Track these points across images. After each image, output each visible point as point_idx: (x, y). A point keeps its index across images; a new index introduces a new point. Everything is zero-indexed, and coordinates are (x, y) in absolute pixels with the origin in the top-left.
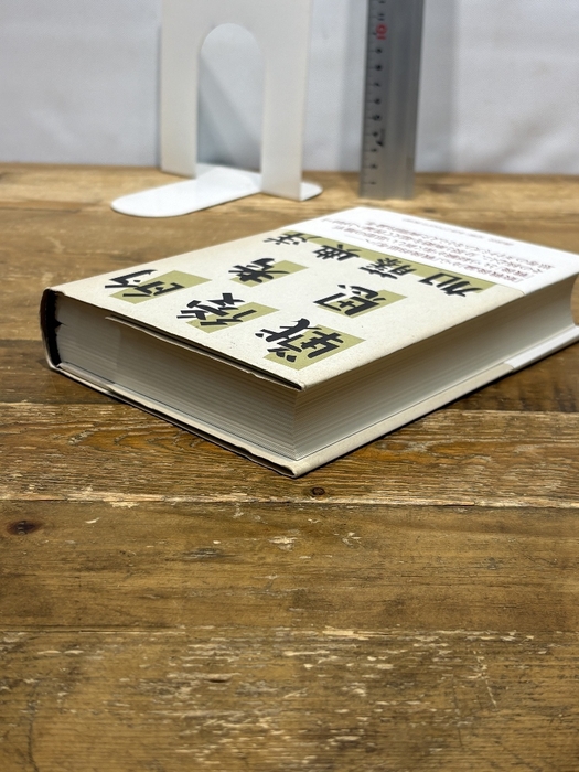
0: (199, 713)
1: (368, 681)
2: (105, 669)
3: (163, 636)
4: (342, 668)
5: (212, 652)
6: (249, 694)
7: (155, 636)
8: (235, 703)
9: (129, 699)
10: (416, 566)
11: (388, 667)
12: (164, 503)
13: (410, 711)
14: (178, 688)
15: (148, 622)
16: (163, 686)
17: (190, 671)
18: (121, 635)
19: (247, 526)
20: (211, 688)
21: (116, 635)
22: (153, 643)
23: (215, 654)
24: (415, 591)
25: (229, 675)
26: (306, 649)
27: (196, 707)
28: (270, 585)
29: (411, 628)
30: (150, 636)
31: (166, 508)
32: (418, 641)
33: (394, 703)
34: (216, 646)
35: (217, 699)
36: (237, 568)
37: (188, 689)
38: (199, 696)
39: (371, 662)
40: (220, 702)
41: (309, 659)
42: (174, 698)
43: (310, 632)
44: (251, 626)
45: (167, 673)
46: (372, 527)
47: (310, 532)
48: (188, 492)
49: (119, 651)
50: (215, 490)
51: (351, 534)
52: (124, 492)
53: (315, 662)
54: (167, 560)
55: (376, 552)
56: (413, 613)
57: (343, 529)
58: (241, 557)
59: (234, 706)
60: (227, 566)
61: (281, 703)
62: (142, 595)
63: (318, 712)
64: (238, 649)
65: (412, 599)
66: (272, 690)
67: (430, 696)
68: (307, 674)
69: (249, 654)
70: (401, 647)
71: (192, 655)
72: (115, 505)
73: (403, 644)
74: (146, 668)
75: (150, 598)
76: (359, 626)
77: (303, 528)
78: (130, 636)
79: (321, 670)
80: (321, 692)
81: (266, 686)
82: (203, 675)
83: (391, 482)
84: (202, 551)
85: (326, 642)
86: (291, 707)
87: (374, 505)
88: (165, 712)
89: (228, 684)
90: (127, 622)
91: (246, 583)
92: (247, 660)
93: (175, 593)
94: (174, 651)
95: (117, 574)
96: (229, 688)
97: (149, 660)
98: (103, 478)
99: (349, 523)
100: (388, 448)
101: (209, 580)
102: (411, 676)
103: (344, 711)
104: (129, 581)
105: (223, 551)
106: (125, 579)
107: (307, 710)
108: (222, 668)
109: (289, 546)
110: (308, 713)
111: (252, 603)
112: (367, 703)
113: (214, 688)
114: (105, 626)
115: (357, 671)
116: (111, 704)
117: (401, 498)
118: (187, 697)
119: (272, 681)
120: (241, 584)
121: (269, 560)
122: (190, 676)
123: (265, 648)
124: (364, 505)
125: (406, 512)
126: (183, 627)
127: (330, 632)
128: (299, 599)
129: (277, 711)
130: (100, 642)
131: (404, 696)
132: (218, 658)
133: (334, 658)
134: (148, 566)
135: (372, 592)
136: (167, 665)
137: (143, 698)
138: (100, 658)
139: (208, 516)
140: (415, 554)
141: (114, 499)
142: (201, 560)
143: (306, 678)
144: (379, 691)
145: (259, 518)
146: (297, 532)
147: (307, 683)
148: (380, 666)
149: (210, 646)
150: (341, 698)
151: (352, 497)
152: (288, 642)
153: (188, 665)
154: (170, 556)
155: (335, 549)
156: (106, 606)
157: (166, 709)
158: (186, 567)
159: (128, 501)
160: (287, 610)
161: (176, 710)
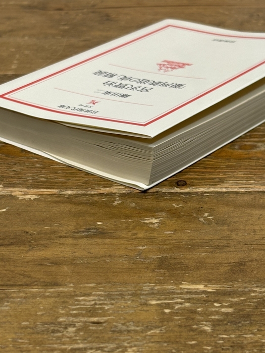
0: (81, 346)
1: (213, 320)
2: (11, 316)
3: (56, 292)
4: (194, 312)
5: (93, 302)
6: (120, 332)
7: (49, 292)
8: (109, 338)
9: (29, 337)
10: (257, 237)
11: (230, 310)
12: (59, 196)
13: (245, 342)
14: (66, 328)
15: (44, 282)
16: (54, 327)
17: (76, 316)
18: (23, 292)
19: (123, 210)
20: (91, 328)
21: (19, 292)
22: (48, 296)
23: (96, 304)
24: (254, 255)
25: (106, 318)
26: (166, 299)
27: (79, 341)
28: (140, 253)
29: (250, 282)
30: (45, 292)
31: (61, 199)
32: (254, 291)
33: (233, 336)
34: (96, 298)
35: (96, 335)
36: (115, 241)
37: (74, 329)
38: (82, 333)
39: (216, 307)
40: (97, 337)
41: (168, 306)
42: (63, 335)
43: (170, 287)
44: (125, 283)
45: (58, 317)
46: (224, 209)
47: (174, 214)
48: (79, 187)
49: (21, 303)
50: (99, 185)
51: (206, 214)
52: (28, 188)
53: (173, 308)
54: (60, 237)
55: (226, 227)
56: (252, 271)
57: (200, 211)
58: (118, 233)
59: (109, 340)
60: (107, 241)
61: (145, 337)
62: (41, 263)
63: (173, 343)
64: (113, 299)
65: (252, 260)
66: (138, 329)
67: (262, 330)
68: (165, 317)
69: (122, 303)
70: (241, 296)
71: (78, 305)
72: (20, 197)
73: (243, 293)
74: (42, 315)
75: (46, 265)
76: (208, 281)
77: (168, 211)
78: (30, 292)
79: (177, 314)
80: (176, 329)
81: (134, 326)
82: (86, 319)
83: (241, 174)
84: (88, 230)
85: (181, 293)
86: (152, 340)
87: (226, 193)
88: (56, 346)
89: (104, 325)
90: (28, 283)
91: (122, 252)
92: (120, 307)
93: (66, 261)
94: (64, 302)
95: (21, 248)
96: (105, 328)
97: (44, 309)
98: (12, 177)
99: (205, 206)
100: (241, 148)
101: (92, 251)
102: (248, 316)
103: (193, 342)
104: (31, 253)
105: (104, 230)
106: (27, 251)
107: (165, 342)
108: (101, 313)
109: (156, 225)
110: (165, 345)
111: (125, 266)
112: (212, 336)
113: (94, 328)
114: (12, 286)
115: (205, 314)
116: (14, 340)
117: (247, 186)
118: (73, 334)
119: (138, 322)
120: (117, 253)
121: (140, 235)
122: (75, 320)
123: (134, 298)
124: (218, 193)
125: (252, 197)
126: (72, 285)
127: (186, 286)
128: (162, 264)
129: (141, 343)
130: (7, 297)
131: (241, 331)
132: (97, 306)
133: (187, 305)
134: (45, 242)
135: (220, 257)
136: (58, 312)
137: (39, 336)
138: (7, 308)
139: (94, 204)
140: (257, 228)
141: (20, 193)
142: (87, 237)
143: (164, 320)
144: (222, 328)
145: (134, 204)
146: (164, 214)
147: (166, 323)
148: (223, 310)
149: (92, 298)
150: (192, 333)
151: (208, 186)
152: (152, 294)
153: (75, 312)
154: (63, 234)
155: (192, 226)
156: (13, 272)
157: (56, 344)
158: (75, 242)
159: (32, 195)
160: (153, 271)
161: (64, 344)
